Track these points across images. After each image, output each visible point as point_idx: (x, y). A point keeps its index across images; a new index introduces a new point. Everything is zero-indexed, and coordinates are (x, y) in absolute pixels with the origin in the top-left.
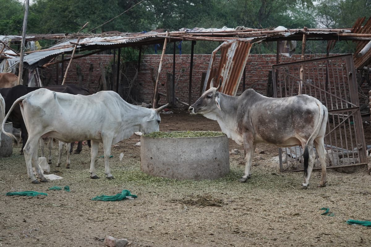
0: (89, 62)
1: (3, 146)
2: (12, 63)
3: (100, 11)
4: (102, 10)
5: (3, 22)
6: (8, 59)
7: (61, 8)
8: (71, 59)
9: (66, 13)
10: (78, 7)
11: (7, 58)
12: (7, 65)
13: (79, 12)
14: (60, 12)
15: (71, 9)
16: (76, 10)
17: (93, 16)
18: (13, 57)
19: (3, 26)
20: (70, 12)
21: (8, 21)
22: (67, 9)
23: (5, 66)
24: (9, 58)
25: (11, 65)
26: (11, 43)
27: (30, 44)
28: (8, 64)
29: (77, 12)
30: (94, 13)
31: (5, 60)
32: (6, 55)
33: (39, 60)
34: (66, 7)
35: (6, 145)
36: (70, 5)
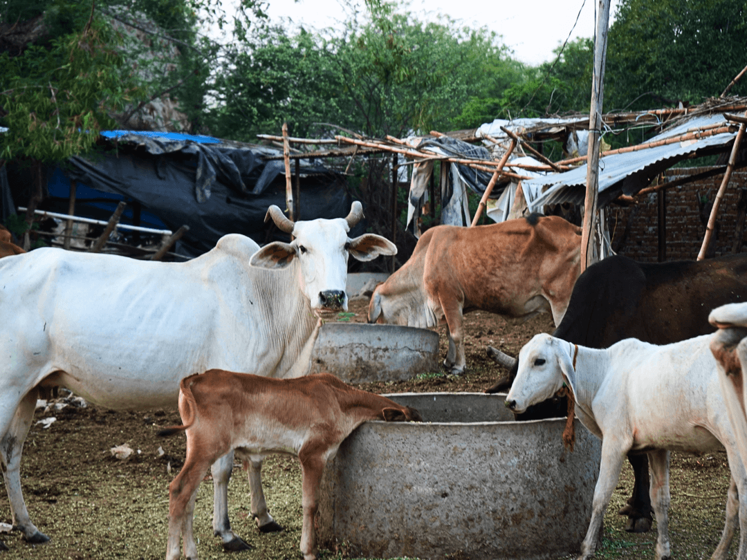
0: (735, 186)
1: (572, 507)
2: (534, 195)
3: (727, 61)
4: (731, 58)
5: (485, 105)
6: (520, 182)
7: (626, 59)
8: (728, 169)
9: (641, 70)
10: (669, 54)
11: (517, 180)
12: (519, 199)
13: (675, 67)
14: (624, 70)
15: (654, 59)
16: (665, 62)
17: (708, 75)
18: (535, 175)
19: (485, 114)
20: (651, 68)
21: (497, 101)
22: (642, 60)
23: (514, 202)
24: (522, 179)
25: (532, 200)
26: (526, 137)
27: (576, 139)
28: (522, 195)
29: (668, 65)
30: (710, 68)
31: (512, 184)
32: (514, 172)
33: (624, 175)
34: (638, 56)
35: (581, 505)
36: (649, 52)
